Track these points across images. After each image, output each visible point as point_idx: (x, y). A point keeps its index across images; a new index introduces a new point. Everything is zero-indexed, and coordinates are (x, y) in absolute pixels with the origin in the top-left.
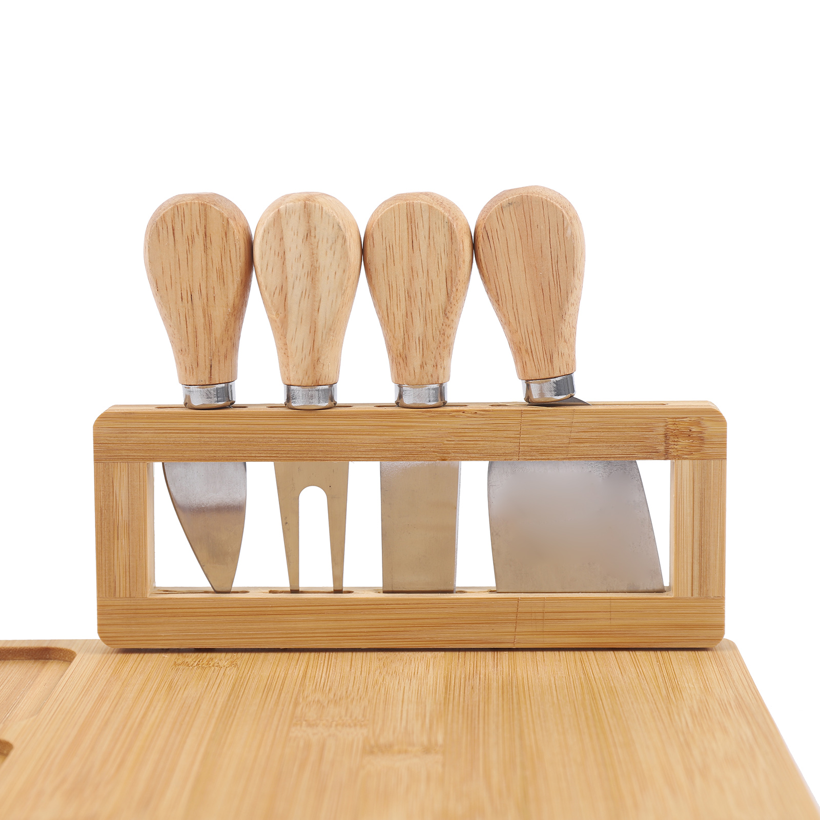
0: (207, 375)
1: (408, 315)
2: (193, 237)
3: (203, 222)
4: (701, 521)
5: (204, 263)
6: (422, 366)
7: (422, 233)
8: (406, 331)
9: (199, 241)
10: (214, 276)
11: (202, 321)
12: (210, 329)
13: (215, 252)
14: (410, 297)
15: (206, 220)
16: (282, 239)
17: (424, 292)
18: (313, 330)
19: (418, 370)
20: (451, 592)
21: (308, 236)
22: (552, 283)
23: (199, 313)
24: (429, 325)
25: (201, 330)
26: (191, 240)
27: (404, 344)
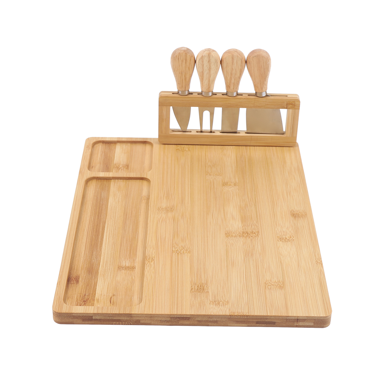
0: (184, 89)
1: (231, 78)
2: (183, 60)
3: (185, 57)
4: (293, 121)
5: (185, 66)
6: (233, 89)
7: (235, 61)
8: (230, 81)
9: (184, 61)
10: (187, 69)
11: (184, 78)
12: (186, 79)
13: (188, 64)
14: (231, 74)
15: (186, 57)
16: (203, 62)
17: (235, 73)
18: (209, 81)
19: (232, 89)
20: (236, 133)
21: (209, 61)
22: (263, 73)
23: (183, 76)
24: (235, 81)
25: (184, 80)
26: (182, 61)
27: (229, 84)
